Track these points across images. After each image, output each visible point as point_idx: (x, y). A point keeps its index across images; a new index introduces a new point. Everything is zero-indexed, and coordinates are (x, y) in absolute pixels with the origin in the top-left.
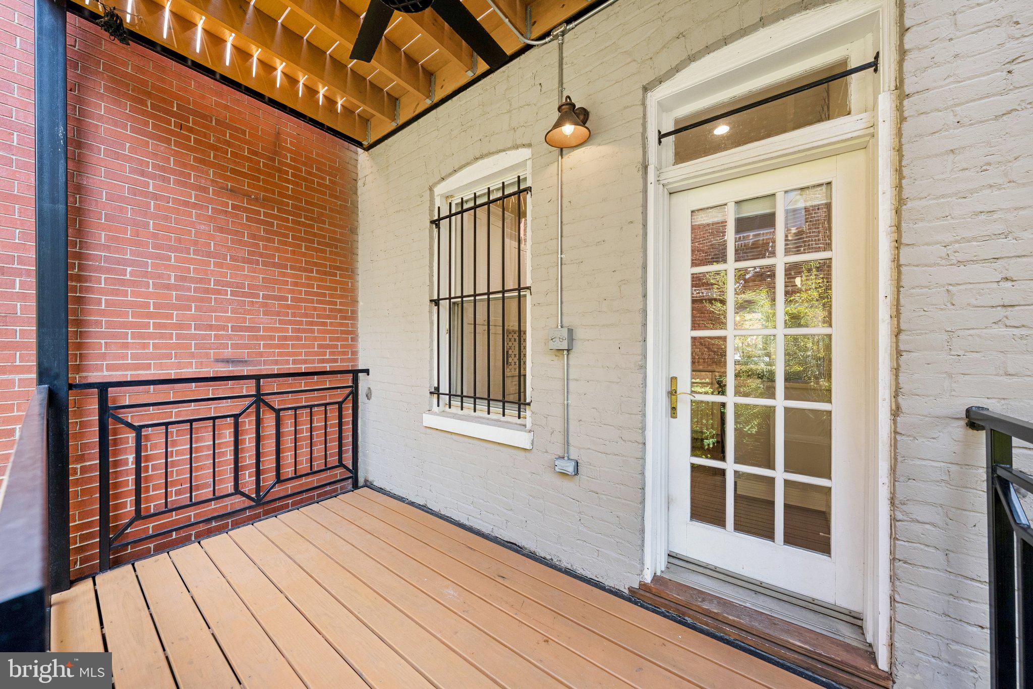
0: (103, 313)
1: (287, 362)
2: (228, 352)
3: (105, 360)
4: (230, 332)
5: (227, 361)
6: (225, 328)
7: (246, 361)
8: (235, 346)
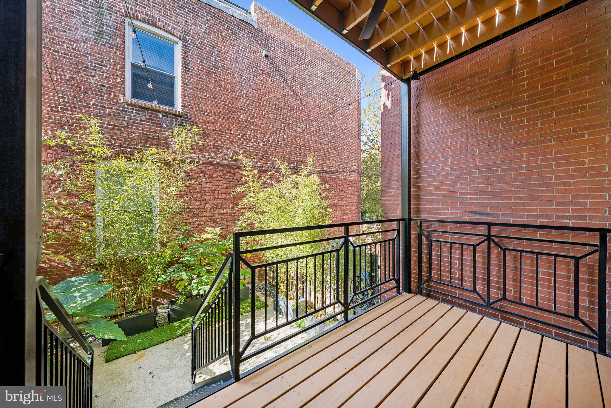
0: (425, 191)
1: (522, 216)
2: (477, 208)
3: (425, 210)
4: (478, 196)
5: (477, 213)
6: (475, 193)
7: (488, 214)
8: (482, 204)
